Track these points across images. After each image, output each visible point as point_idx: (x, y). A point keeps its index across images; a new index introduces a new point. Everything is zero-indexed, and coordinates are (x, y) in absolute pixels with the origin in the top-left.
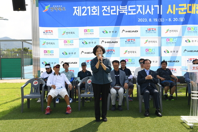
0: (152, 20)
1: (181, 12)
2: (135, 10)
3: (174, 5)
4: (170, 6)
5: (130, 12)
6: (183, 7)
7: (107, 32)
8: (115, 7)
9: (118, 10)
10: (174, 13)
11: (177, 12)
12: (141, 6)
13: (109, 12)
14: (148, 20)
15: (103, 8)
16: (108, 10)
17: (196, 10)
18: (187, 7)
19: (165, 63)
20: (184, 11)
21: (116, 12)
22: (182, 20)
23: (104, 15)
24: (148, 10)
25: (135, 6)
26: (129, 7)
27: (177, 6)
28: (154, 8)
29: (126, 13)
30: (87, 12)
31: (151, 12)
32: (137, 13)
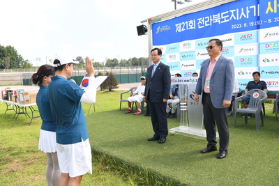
0: (248, 24)
2: (228, 16)
3: (275, 1)
4: (269, 3)
5: (223, 20)
7: (202, 45)
9: (211, 20)
10: (275, 12)
12: (235, 10)
13: (204, 24)
14: (243, 25)
15: (198, 21)
16: (202, 22)
19: (257, 74)
21: (209, 22)
24: (243, 13)
25: (228, 12)
28: (249, 9)
29: (219, 21)
30: (185, 27)
31: (246, 15)
32: (230, 19)
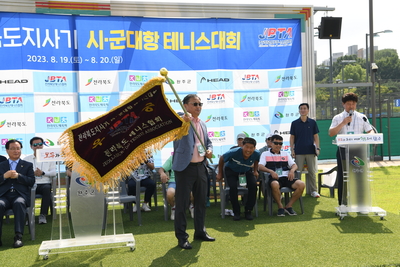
0: (58, 59)
1: (115, 45)
2: (19, 37)
3: (101, 32)
4: (92, 33)
5: (9, 41)
6: (119, 36)
10: (102, 48)
11: (107, 45)
12: (33, 30)
14: (48, 59)
17: (144, 43)
18: (125, 36)
20: (122, 43)
22: (117, 61)
24: (48, 38)
25: (18, 29)
26: (6, 30)
27: (107, 35)
28: (60, 34)
31: (54, 43)
32: (25, 43)
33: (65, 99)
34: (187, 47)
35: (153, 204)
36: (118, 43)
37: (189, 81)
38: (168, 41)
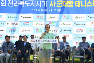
0: (40, 10)
1: (59, 5)
2: (29, 3)
3: (54, 1)
4: (51, 2)
5: (26, 5)
6: (60, 2)
7: (11, 18)
8: (16, 1)
9: (18, 3)
10: (54, 6)
11: (56, 5)
12: (33, 1)
13: (12, 4)
14: (38, 10)
15: (9, 2)
16: (12, 3)
17: (68, 5)
18: (62, 2)
21: (17, 4)
22: (59, 11)
23: (9, 6)
24: (38, 4)
25: (29, 1)
26: (26, 1)
27: (56, 2)
28: (41, 2)
29: (24, 5)
31: (40, 5)
32: (31, 5)
33: (42, 23)
34: (84, 6)
35: (69, 60)
36: (60, 5)
37: (84, 18)
38: (77, 4)
